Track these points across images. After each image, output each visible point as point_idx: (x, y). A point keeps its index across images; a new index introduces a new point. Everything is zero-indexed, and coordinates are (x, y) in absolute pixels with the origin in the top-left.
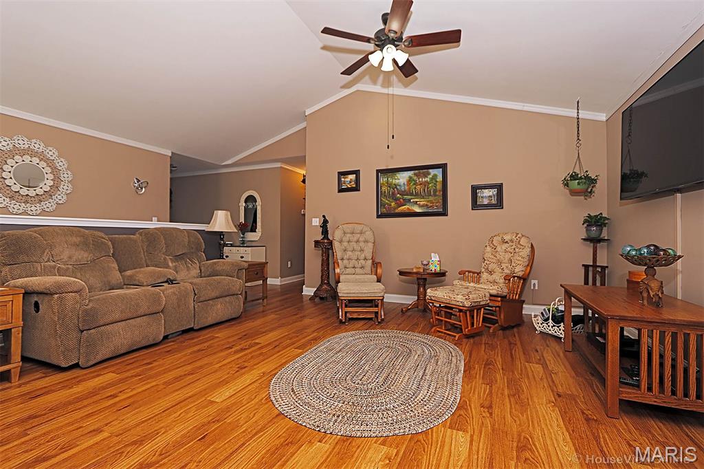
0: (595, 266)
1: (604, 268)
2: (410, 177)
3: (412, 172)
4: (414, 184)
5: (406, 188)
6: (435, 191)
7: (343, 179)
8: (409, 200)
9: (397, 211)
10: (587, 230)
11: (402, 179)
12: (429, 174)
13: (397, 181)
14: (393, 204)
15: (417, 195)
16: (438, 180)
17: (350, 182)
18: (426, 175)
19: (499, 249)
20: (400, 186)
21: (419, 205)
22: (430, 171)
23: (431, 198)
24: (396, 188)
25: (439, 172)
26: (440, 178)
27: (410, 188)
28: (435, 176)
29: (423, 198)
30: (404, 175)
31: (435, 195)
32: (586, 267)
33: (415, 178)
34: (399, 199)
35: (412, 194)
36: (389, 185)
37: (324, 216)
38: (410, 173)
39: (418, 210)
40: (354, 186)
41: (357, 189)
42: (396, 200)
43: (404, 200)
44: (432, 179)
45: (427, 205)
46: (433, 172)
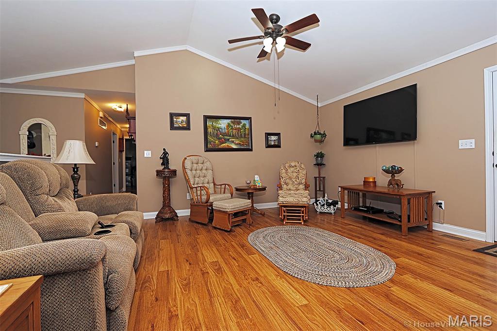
0: (319, 177)
1: (324, 178)
2: (229, 124)
3: (230, 120)
4: (231, 129)
5: (226, 131)
6: (245, 134)
7: (175, 119)
8: (228, 140)
9: (220, 147)
10: (316, 160)
11: (223, 124)
12: (241, 123)
13: (219, 125)
14: (217, 142)
15: (233, 136)
16: (246, 127)
17: (182, 122)
18: (239, 123)
19: (289, 171)
20: (221, 129)
21: (235, 143)
22: (242, 121)
23: (242, 139)
24: (219, 130)
25: (246, 122)
26: (247, 126)
27: (228, 131)
28: (244, 125)
29: (237, 139)
30: (224, 122)
31: (245, 137)
32: (316, 178)
33: (232, 124)
34: (221, 138)
35: (230, 136)
36: (214, 128)
37: (164, 149)
38: (229, 121)
39: (234, 146)
40: (186, 126)
41: (188, 128)
42: (219, 139)
43: (224, 139)
44: (243, 126)
45: (240, 144)
46: (243, 122)
